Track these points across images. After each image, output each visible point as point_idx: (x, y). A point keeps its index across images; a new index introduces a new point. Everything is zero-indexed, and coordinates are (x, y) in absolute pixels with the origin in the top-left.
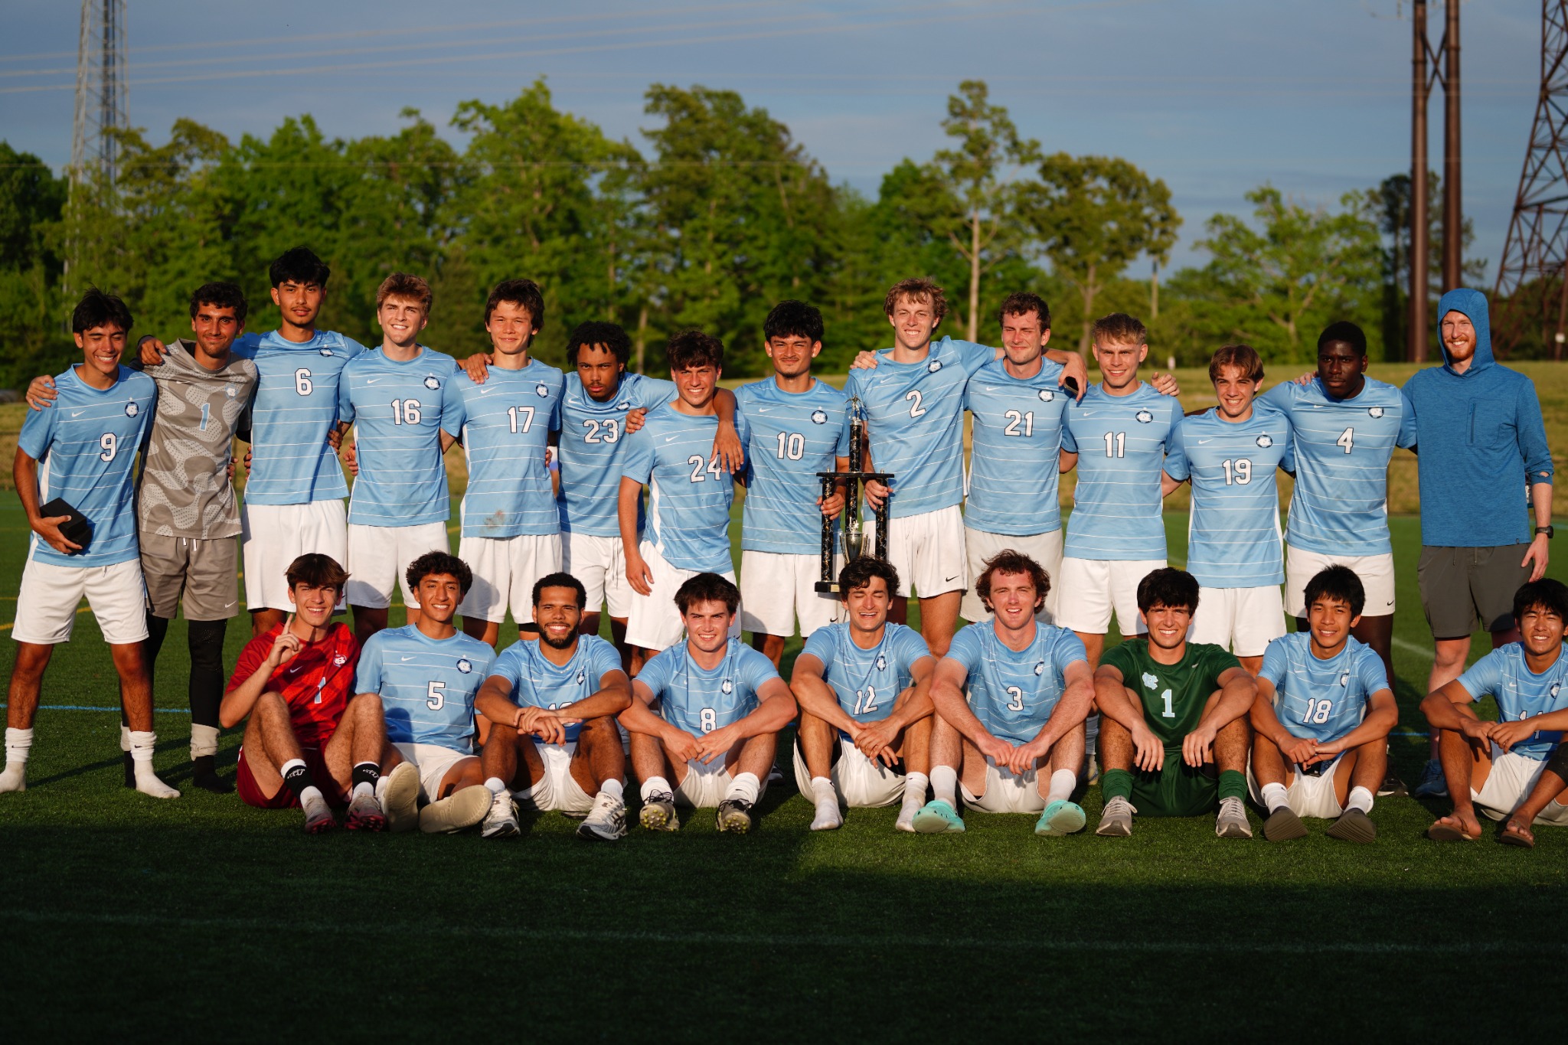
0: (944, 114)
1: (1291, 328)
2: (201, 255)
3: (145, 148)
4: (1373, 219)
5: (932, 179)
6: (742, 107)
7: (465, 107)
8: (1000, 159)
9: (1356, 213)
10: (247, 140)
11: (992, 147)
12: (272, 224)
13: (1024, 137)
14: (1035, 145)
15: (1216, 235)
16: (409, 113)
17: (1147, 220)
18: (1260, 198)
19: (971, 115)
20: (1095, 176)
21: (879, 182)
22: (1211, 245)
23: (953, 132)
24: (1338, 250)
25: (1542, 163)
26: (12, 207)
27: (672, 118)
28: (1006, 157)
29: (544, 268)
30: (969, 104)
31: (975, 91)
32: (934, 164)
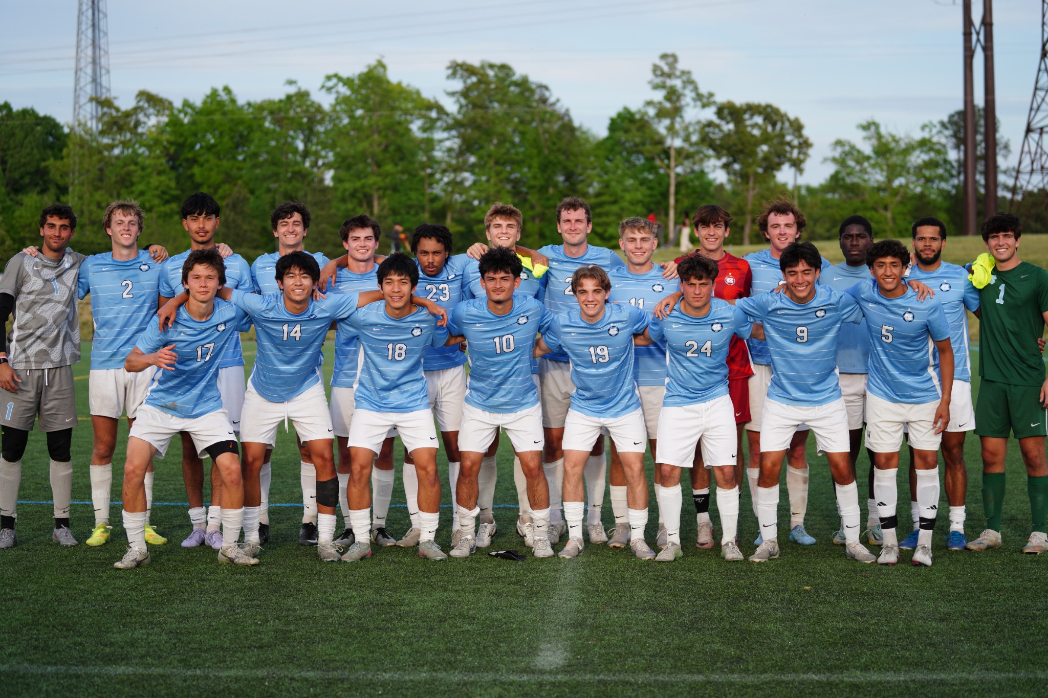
0: (650, 76)
1: (889, 215)
2: (155, 180)
3: (117, 110)
4: (943, 140)
5: (642, 119)
6: (514, 74)
7: (329, 78)
8: (688, 105)
9: (932, 137)
10: (186, 104)
11: (682, 98)
12: (201, 159)
13: (703, 90)
14: (711, 95)
15: (837, 153)
16: (291, 82)
17: (789, 144)
18: (866, 127)
19: (669, 76)
20: (752, 116)
21: (607, 123)
22: (834, 160)
23: (656, 87)
24: (920, 161)
25: (1043, 100)
26: (35, 151)
27: (465, 82)
28: (692, 103)
29: (381, 184)
30: (666, 69)
31: (670, 60)
32: (643, 110)
